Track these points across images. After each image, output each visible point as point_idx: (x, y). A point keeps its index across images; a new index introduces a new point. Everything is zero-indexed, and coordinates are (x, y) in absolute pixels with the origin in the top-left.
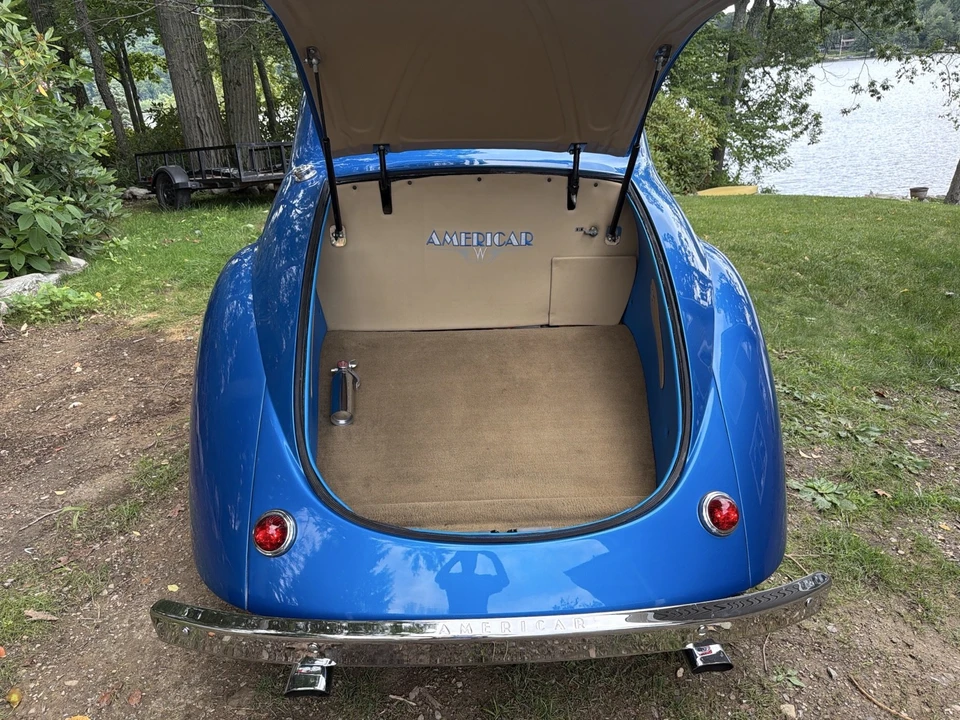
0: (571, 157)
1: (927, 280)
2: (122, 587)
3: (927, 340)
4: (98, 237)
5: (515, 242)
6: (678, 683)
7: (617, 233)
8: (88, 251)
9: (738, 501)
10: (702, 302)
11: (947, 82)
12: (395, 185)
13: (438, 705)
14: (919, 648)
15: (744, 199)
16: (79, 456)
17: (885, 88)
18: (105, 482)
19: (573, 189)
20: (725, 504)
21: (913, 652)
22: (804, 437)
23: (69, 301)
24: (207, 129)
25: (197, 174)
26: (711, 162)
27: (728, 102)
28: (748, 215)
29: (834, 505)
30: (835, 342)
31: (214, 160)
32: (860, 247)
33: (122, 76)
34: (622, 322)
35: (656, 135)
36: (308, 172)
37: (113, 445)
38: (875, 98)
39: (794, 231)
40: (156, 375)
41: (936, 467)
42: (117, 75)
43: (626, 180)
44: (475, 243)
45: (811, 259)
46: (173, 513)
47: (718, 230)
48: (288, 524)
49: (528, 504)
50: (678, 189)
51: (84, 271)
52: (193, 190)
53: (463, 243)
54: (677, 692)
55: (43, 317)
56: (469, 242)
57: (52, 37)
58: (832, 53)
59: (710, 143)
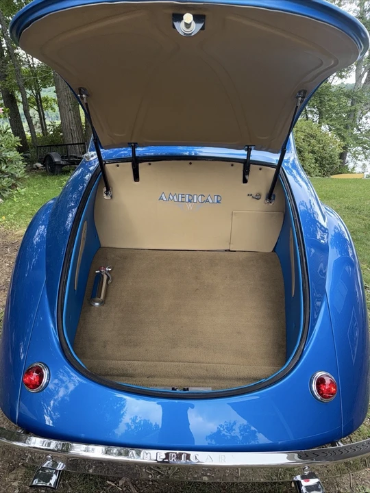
0: (246, 153)
4: (10, 187)
5: (211, 201)
7: (272, 198)
8: (4, 195)
9: (337, 379)
10: (322, 241)
12: (141, 165)
15: (356, 181)
19: (246, 172)
20: (328, 381)
24: (75, 135)
25: (67, 157)
26: (339, 161)
27: (350, 128)
28: (357, 190)
31: (78, 151)
33: (38, 107)
34: (274, 250)
35: (309, 145)
36: (92, 156)
42: (35, 107)
43: (278, 167)
44: (187, 201)
48: (44, 373)
49: (201, 368)
50: (320, 174)
52: (63, 166)
53: (180, 200)
56: (183, 200)
59: (339, 150)
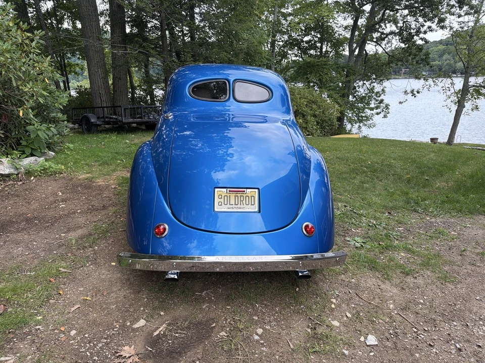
1: (419, 173)
2: (94, 263)
3: (413, 195)
4: (59, 143)
6: (296, 292)
8: (55, 149)
11: (445, 91)
13: (213, 295)
14: (383, 286)
16: (68, 223)
17: (418, 92)
18: (80, 232)
20: (310, 226)
21: (380, 287)
22: (355, 225)
23: (52, 168)
24: (104, 98)
26: (337, 123)
27: (346, 96)
28: (348, 145)
29: (362, 246)
30: (374, 194)
32: (394, 159)
33: (62, 72)
35: (311, 110)
36: (170, 116)
37: (81, 220)
38: (413, 97)
39: (367, 152)
40: (95, 197)
41: (405, 237)
45: (371, 163)
46: (110, 242)
47: (333, 151)
50: (321, 134)
51: (54, 158)
52: (100, 125)
54: (296, 295)
55: (40, 174)
57: (50, 59)
58: (398, 75)
59: (336, 114)
